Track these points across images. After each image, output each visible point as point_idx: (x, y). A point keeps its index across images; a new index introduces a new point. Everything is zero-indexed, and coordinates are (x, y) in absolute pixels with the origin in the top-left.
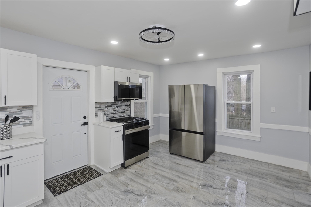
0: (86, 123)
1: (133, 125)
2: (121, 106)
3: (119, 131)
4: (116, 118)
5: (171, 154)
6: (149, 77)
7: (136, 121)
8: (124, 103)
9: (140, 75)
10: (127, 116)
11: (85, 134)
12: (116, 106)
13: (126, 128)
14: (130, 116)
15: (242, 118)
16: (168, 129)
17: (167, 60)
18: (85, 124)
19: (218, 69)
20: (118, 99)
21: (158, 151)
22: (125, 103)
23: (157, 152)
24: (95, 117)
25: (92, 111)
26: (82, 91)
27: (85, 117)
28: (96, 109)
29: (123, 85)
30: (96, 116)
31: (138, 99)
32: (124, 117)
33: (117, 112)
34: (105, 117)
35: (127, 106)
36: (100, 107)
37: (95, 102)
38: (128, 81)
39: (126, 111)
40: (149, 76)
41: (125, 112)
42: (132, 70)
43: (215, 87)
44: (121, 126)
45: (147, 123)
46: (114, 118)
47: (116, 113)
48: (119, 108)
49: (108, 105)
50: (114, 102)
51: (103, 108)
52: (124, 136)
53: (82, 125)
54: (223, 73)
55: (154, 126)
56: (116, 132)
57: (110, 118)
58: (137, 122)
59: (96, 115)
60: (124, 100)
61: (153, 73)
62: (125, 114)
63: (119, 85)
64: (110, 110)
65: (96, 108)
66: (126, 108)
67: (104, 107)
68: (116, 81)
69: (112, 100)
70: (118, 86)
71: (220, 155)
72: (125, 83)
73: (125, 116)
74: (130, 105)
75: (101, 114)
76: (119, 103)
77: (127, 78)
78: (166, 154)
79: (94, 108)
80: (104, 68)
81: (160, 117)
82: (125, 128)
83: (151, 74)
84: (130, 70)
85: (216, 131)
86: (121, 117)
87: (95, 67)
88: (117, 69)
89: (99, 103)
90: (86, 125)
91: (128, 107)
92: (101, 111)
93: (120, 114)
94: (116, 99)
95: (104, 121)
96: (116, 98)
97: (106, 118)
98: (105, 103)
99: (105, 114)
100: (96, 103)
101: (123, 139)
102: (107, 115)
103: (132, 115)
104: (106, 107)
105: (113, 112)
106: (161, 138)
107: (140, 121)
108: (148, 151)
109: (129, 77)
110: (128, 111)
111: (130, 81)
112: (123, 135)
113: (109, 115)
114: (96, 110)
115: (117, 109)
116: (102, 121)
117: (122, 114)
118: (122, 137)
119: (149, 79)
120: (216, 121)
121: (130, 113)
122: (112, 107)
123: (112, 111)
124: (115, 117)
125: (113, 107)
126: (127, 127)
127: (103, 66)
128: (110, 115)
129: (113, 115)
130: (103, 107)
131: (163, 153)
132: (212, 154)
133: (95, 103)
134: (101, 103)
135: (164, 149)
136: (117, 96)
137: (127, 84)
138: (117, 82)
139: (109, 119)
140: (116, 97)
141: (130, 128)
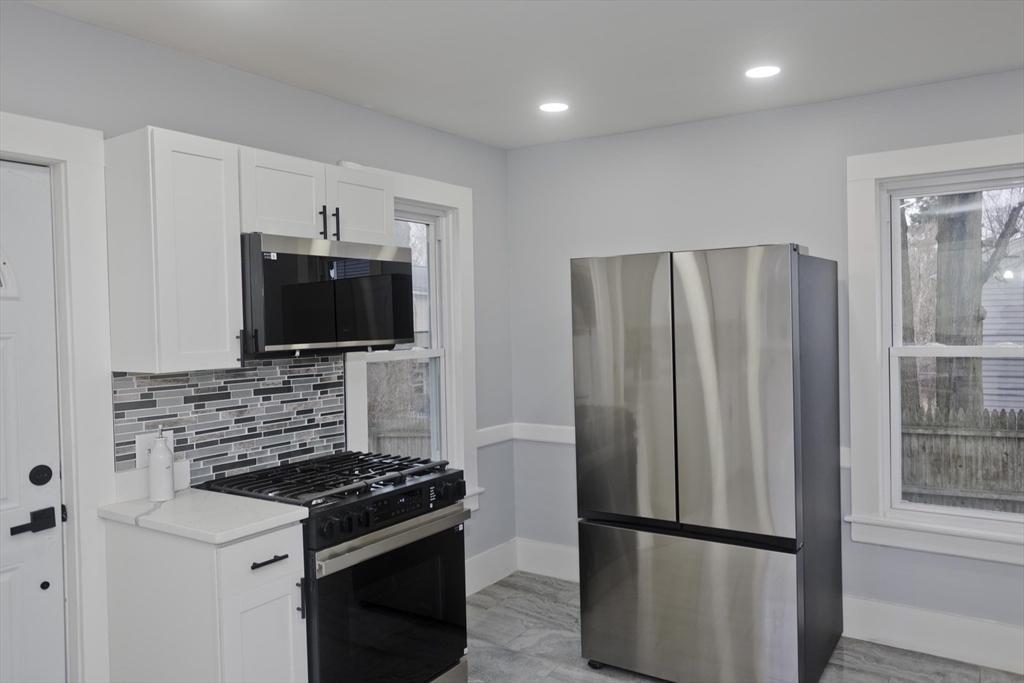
0: (51, 510)
1: (367, 514)
2: (290, 390)
3: (277, 559)
4: (258, 465)
5: (594, 665)
6: (446, 216)
7: (386, 483)
8: (302, 371)
9: (395, 198)
10: (323, 449)
11: (45, 585)
12: (257, 392)
13: (321, 532)
14: (341, 445)
15: (921, 431)
16: (572, 520)
17: (554, 107)
18: (42, 520)
19: (849, 158)
20: (268, 348)
21: (515, 647)
22: (314, 370)
23: (512, 655)
24: (117, 469)
25: (97, 428)
26: (16, 299)
27: (40, 475)
28: (117, 416)
29: (296, 256)
30: (118, 459)
31: (390, 347)
32: (307, 457)
33: (260, 426)
34: (184, 465)
35: (323, 387)
36: (147, 402)
37: (109, 370)
38: (324, 234)
39: (319, 419)
40: (445, 210)
41: (312, 424)
42: (350, 165)
43: (836, 262)
44: (293, 524)
45: (451, 487)
46: (246, 469)
47: (253, 434)
48: (275, 400)
49: (203, 390)
50: (238, 365)
51: (170, 403)
52: (314, 591)
53: (15, 531)
54: (881, 183)
55: (480, 494)
56: (255, 566)
57: (215, 469)
58: (390, 489)
59: (125, 456)
60: (302, 351)
61: (469, 191)
62: (311, 437)
63: (274, 257)
64: (219, 416)
65: (117, 407)
66: (319, 403)
67: (176, 402)
68: (248, 230)
69: (229, 356)
70: (267, 262)
71: (878, 660)
72: (309, 241)
73: (311, 450)
74: (341, 383)
75: (155, 446)
76: (275, 375)
77: (324, 213)
78: (561, 669)
79: (109, 412)
80: (162, 138)
81: (512, 440)
82: (319, 534)
83: (457, 196)
84: (338, 164)
85: (846, 518)
86: (290, 454)
87: (105, 138)
88: (252, 155)
89: (142, 377)
90: (52, 524)
91: (331, 394)
92: (155, 426)
93: (282, 438)
94: (252, 349)
95: (176, 492)
96: (251, 342)
97: (193, 473)
98: (186, 374)
99: (181, 446)
100: (124, 374)
101: (307, 610)
102: (197, 453)
103: (358, 442)
104: (187, 400)
105: (235, 429)
106: (523, 565)
107: (409, 483)
108: (458, 662)
109: (330, 211)
110: (330, 419)
111: (337, 235)
112: (307, 584)
113: (207, 451)
114: (122, 423)
115: (259, 408)
116: (162, 492)
117: (295, 440)
118: (295, 598)
119: (445, 223)
120: (844, 463)
121: (340, 429)
122: (228, 396)
123: (233, 427)
124: (253, 462)
125: (238, 395)
126: (331, 525)
127: (157, 130)
128: (219, 448)
129: (234, 451)
130: (167, 403)
131: (546, 662)
132: (829, 654)
133: (116, 375)
134: (154, 377)
135: (549, 632)
136: (260, 324)
137: (321, 248)
138: (257, 236)
139: (212, 475)
140: (255, 337)
141: (351, 530)
